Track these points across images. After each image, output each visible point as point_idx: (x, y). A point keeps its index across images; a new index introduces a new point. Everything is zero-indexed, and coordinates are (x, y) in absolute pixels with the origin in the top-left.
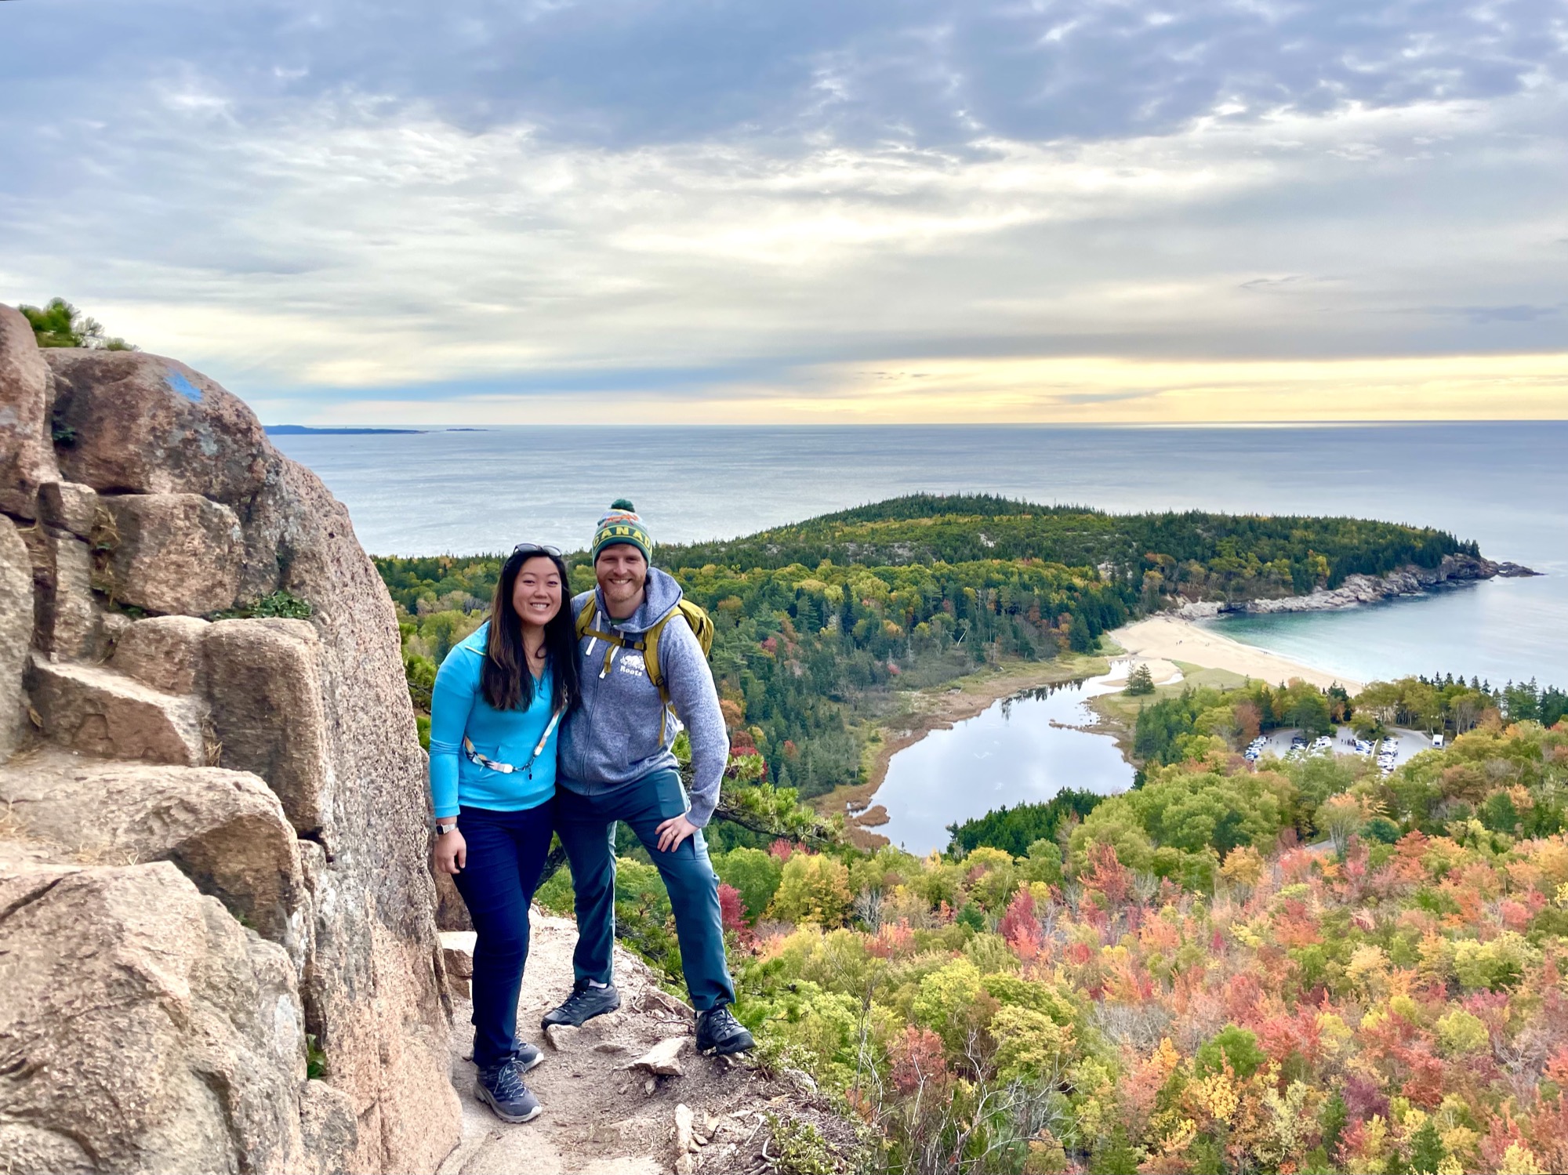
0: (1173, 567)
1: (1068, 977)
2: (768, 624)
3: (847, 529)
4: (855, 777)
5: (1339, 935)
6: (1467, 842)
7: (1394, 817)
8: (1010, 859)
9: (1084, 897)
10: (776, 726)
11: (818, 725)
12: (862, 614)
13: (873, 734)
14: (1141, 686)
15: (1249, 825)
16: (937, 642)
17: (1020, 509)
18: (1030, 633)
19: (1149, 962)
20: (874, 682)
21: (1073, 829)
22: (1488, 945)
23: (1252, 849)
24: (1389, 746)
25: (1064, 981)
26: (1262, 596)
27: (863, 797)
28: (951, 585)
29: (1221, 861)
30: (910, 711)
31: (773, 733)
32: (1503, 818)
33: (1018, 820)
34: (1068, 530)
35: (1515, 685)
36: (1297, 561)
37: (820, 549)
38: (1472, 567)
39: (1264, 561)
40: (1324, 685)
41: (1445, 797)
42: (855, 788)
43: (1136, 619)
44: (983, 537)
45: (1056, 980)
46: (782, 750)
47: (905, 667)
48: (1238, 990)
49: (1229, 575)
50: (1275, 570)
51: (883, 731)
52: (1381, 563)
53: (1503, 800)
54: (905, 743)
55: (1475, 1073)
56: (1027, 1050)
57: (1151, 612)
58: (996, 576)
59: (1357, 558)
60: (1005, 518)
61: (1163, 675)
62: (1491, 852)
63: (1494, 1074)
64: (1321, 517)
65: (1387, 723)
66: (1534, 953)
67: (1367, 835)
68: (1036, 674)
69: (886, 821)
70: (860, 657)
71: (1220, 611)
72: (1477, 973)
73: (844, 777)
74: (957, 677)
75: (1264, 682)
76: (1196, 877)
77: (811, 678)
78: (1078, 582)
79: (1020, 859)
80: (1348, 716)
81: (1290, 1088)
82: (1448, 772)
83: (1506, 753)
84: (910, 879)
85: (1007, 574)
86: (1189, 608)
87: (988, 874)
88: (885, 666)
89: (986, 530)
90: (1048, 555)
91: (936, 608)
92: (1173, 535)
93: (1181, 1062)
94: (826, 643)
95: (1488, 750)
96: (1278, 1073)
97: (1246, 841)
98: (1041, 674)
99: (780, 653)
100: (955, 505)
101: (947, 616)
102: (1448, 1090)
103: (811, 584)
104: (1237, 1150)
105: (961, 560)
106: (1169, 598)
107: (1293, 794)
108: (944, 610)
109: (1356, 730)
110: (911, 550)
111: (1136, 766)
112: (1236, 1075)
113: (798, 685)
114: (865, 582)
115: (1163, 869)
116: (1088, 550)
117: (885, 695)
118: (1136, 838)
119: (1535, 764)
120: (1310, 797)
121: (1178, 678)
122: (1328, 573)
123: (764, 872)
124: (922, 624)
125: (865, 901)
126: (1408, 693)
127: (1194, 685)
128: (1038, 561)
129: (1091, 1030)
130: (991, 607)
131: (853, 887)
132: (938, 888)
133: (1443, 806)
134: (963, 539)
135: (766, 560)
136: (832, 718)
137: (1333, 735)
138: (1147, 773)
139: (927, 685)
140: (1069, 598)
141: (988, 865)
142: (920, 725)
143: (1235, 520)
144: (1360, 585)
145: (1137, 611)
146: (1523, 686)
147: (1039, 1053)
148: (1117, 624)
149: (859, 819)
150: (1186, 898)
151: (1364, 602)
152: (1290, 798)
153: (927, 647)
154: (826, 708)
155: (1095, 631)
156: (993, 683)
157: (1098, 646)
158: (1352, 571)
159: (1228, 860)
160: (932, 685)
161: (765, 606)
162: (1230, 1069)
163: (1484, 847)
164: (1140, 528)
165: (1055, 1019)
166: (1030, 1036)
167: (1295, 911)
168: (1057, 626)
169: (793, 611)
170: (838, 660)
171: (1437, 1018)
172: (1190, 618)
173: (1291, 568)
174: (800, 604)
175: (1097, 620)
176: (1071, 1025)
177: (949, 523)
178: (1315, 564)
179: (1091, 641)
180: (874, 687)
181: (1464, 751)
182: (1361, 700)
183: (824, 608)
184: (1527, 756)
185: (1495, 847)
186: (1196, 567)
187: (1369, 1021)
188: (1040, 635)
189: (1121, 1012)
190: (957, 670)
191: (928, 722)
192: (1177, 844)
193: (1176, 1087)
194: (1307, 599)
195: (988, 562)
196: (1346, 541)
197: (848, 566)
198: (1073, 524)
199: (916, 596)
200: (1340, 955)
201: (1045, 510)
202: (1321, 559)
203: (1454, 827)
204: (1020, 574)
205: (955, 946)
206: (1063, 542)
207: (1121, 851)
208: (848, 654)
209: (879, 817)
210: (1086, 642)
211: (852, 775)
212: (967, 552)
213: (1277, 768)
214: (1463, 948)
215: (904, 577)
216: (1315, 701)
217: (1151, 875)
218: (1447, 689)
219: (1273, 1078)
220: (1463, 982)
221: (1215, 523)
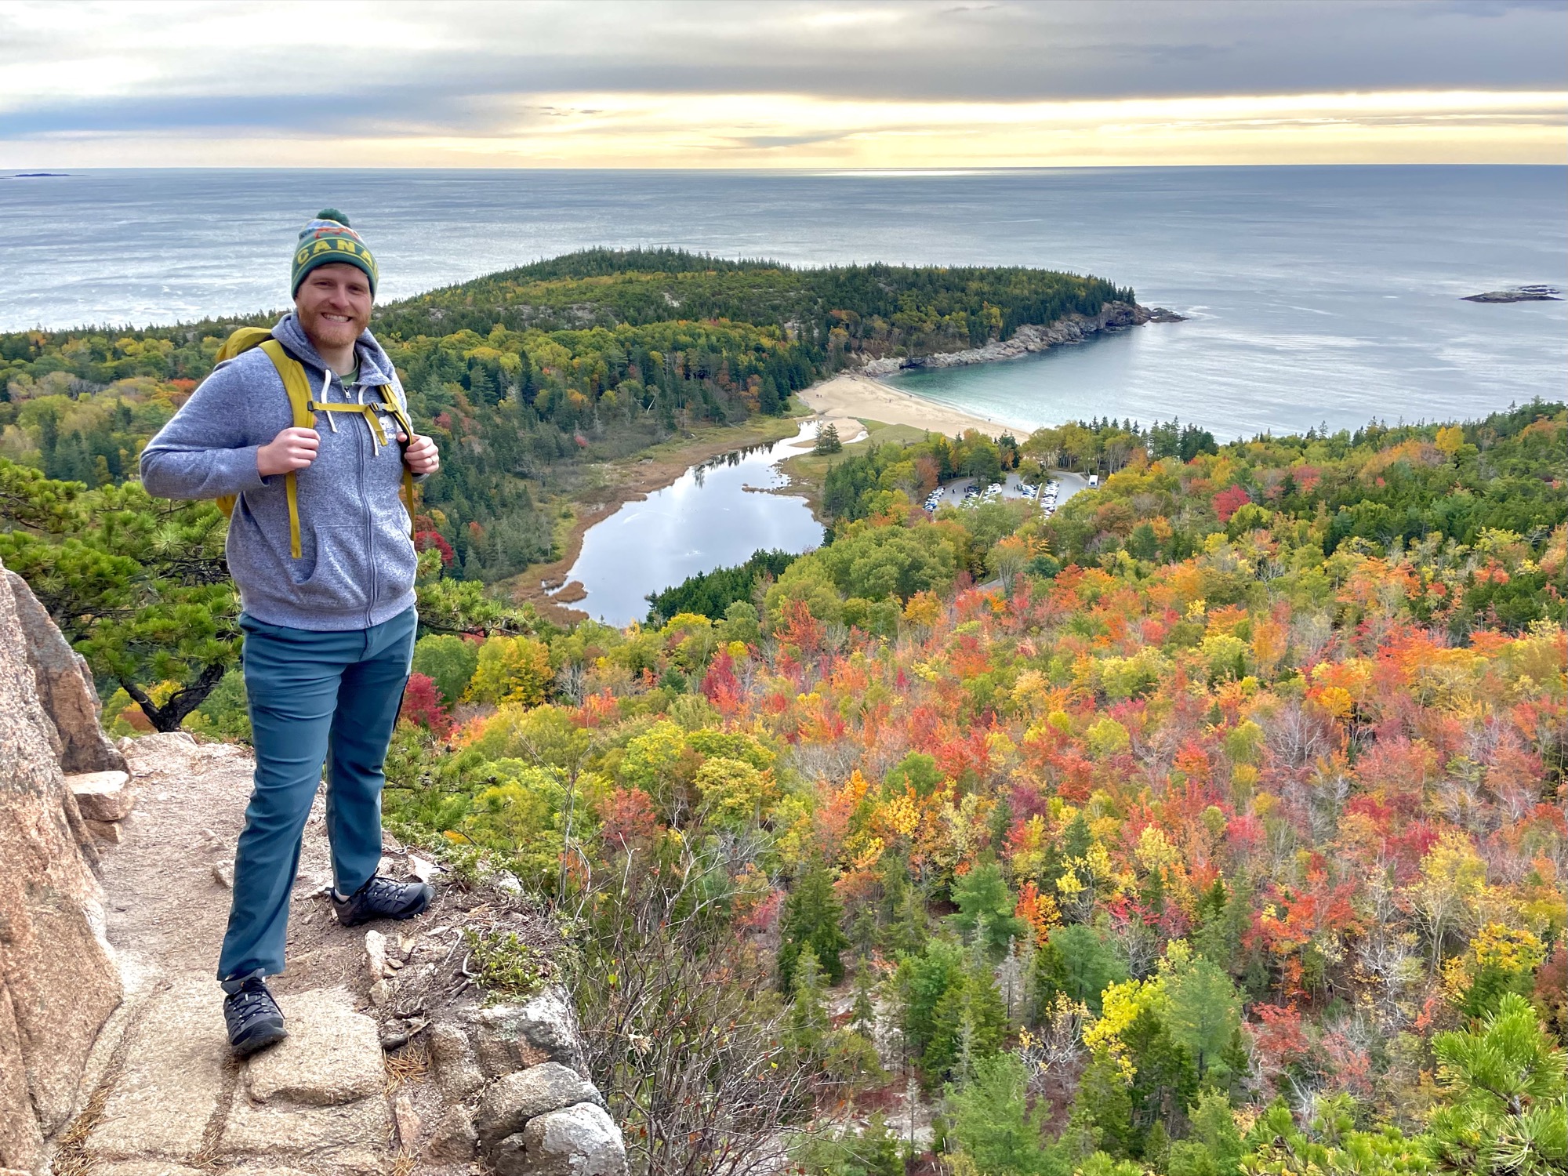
0: (857, 324)
1: (766, 726)
2: (439, 398)
3: (520, 290)
4: (549, 555)
5: (1006, 663)
6: (1116, 571)
7: (1054, 554)
8: (709, 622)
9: (777, 652)
10: (458, 507)
11: (504, 505)
12: (543, 384)
13: (564, 509)
14: (828, 445)
15: (929, 571)
16: (626, 410)
17: (704, 264)
18: (720, 398)
19: (840, 705)
20: (562, 456)
21: (767, 589)
22: (1130, 659)
23: (931, 593)
24: (1052, 489)
25: (763, 730)
26: (940, 350)
27: (558, 575)
28: (637, 351)
29: (903, 606)
30: (602, 484)
31: (456, 516)
32: (1146, 548)
33: (715, 585)
34: (753, 287)
35: (1160, 425)
36: (973, 314)
37: (490, 313)
38: (1127, 314)
39: (943, 315)
40: (995, 435)
41: (1098, 532)
42: (549, 566)
43: (823, 379)
44: (667, 296)
45: (756, 730)
46: (467, 532)
47: (593, 439)
48: (919, 720)
49: (910, 330)
50: (952, 323)
51: (575, 507)
52: (1048, 313)
53: (1147, 532)
54: (599, 517)
55: (1118, 770)
56: (731, 796)
57: (837, 371)
58: (683, 339)
59: (1027, 308)
60: (689, 275)
61: (851, 432)
62: (1134, 578)
63: (1133, 770)
64: (995, 266)
65: (1050, 467)
66: (1168, 664)
67: (1031, 572)
68: (726, 438)
69: (583, 596)
70: (546, 431)
71: (902, 367)
72: (1121, 686)
73: (536, 556)
74: (648, 446)
75: (941, 435)
76: (881, 623)
77: (493, 454)
78: (766, 342)
79: (718, 621)
80: (1016, 463)
81: (964, 801)
82: (1102, 509)
83: (1151, 488)
84: (611, 651)
85: (695, 336)
86: (873, 363)
87: (687, 638)
88: (572, 439)
89: (670, 288)
90: (735, 314)
91: (622, 374)
92: (856, 290)
93: (870, 789)
94: (507, 417)
95: (1136, 487)
96: (954, 789)
97: (926, 586)
98: (733, 438)
99: (456, 429)
100: (635, 261)
101: (634, 383)
102: (1095, 787)
103: (484, 351)
104: (919, 859)
105: (645, 322)
106: (854, 356)
107: (968, 540)
108: (631, 377)
109: (1023, 475)
110: (592, 311)
111: (824, 524)
112: (918, 795)
113: (480, 463)
114: (544, 348)
115: (852, 619)
116: (775, 308)
117: (575, 468)
118: (828, 594)
119: (1174, 496)
120: (982, 542)
121: (862, 436)
122: (1001, 325)
123: (458, 657)
124: (609, 393)
125: (567, 676)
126: (1069, 438)
127: (878, 442)
128: (725, 321)
129: (789, 771)
130: (679, 372)
131: (554, 664)
132: (640, 657)
133: (1095, 540)
134: (647, 299)
135: (430, 326)
136: (519, 496)
137: (1002, 482)
138: (836, 530)
139: (616, 457)
140: (757, 359)
141: (687, 630)
142: (612, 499)
143: (916, 272)
144: (1029, 336)
145: (823, 370)
146: (1167, 425)
147: (741, 797)
148: (804, 386)
149: (556, 596)
150: (872, 643)
151: (1033, 352)
152: (965, 544)
153: (615, 416)
154: (511, 486)
155: (783, 393)
156: (685, 450)
157: (787, 408)
158: (1022, 322)
159: (909, 606)
160: (622, 456)
161: (434, 379)
162: (912, 791)
163: (1130, 575)
164: (825, 283)
165: (755, 765)
166: (733, 783)
167: (969, 644)
168: (747, 389)
169: (466, 382)
170: (520, 434)
171: (1087, 727)
172: (871, 375)
173: (967, 320)
174: (473, 374)
175: (785, 382)
176: (771, 769)
177: (630, 282)
178: (989, 316)
179: (781, 403)
180: (562, 461)
181: (1116, 489)
182: (1027, 448)
183: (501, 378)
184: (1168, 490)
185: (1139, 574)
186: (878, 323)
187: (1030, 735)
188: (730, 400)
189: (816, 752)
190: (648, 439)
191: (621, 495)
192: (864, 594)
193: (866, 812)
194: (981, 351)
195: (673, 323)
196: (1017, 292)
197: (524, 331)
198: (759, 280)
199: (601, 363)
200: (1006, 681)
201: (730, 266)
202: (995, 311)
203: (1104, 559)
204: (707, 336)
205: (660, 710)
206: (750, 300)
207: (813, 606)
208: (531, 426)
209: (577, 592)
210: (776, 404)
211: (545, 553)
212: (651, 313)
213: (954, 517)
214: (1110, 664)
215: (585, 341)
216: (987, 451)
217: (841, 625)
218: (1103, 431)
219: (949, 793)
220: (1109, 694)
221: (896, 277)
